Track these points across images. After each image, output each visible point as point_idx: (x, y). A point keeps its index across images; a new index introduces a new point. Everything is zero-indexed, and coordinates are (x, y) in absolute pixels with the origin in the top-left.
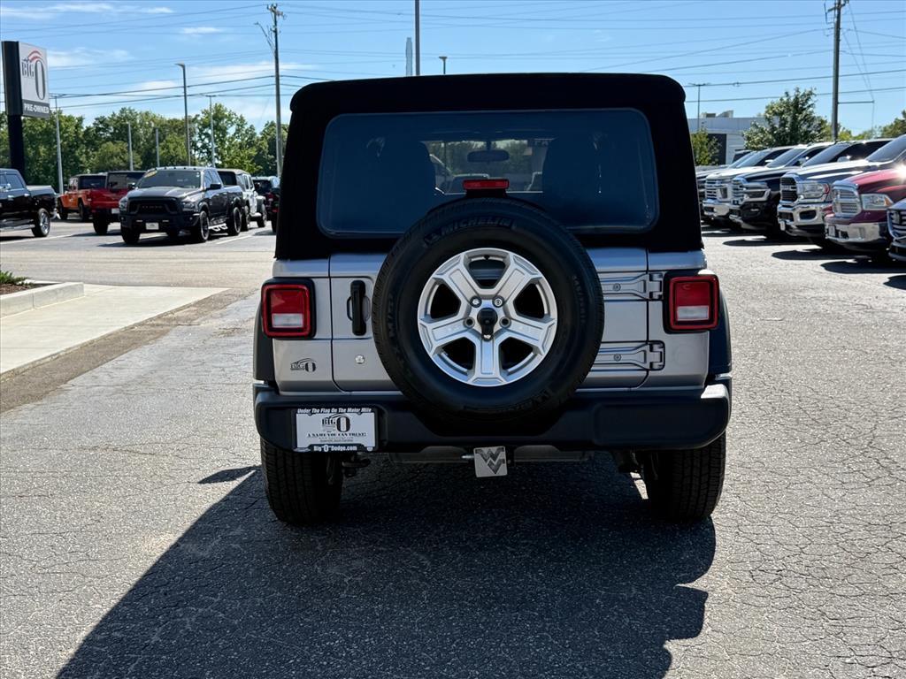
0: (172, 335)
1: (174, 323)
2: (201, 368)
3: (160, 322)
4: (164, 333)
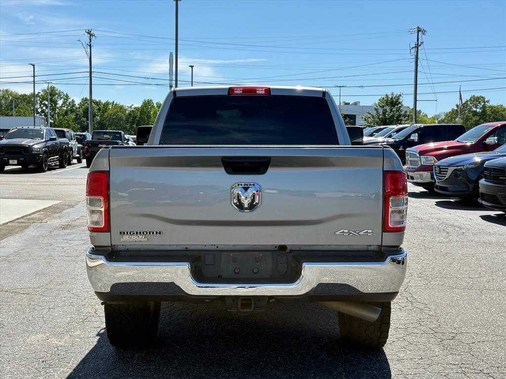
0: (31, 228)
1: (32, 221)
2: (50, 247)
3: (23, 220)
4: (26, 227)
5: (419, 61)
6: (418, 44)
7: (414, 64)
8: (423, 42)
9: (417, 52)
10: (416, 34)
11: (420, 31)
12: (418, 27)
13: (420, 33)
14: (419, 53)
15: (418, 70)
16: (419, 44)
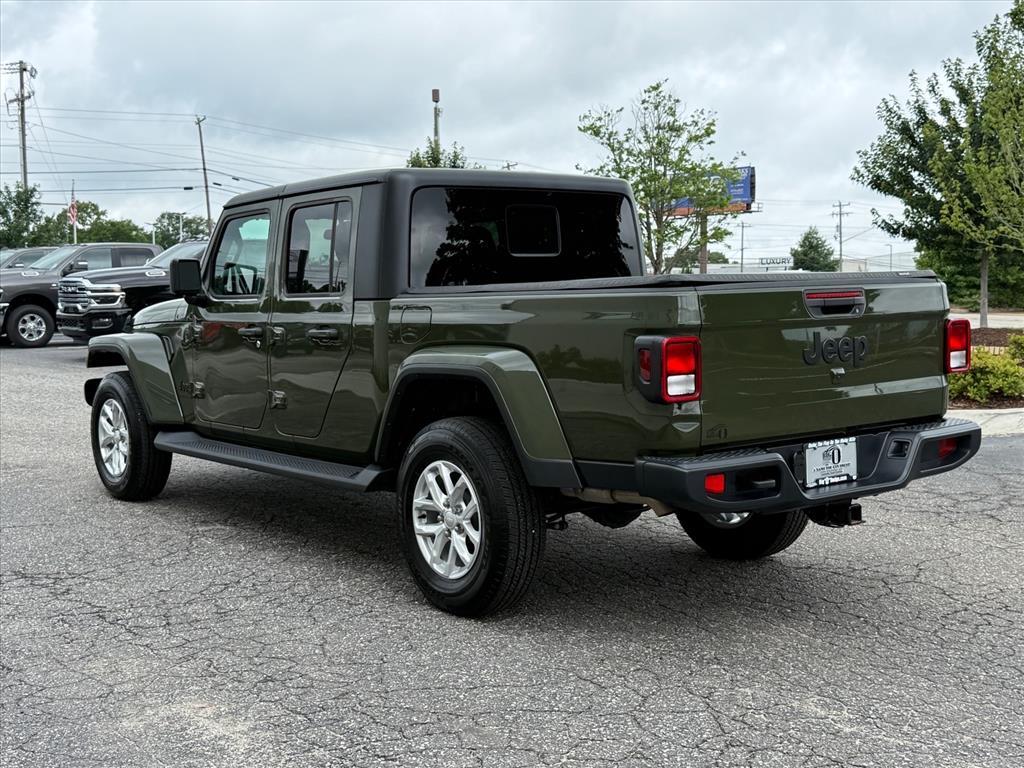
5: (26, 127)
6: (22, 95)
7: (17, 134)
8: (33, 93)
9: (22, 110)
10: (18, 74)
11: (25, 70)
12: (21, 62)
13: (26, 75)
14: (26, 112)
15: (27, 143)
16: (26, 95)
